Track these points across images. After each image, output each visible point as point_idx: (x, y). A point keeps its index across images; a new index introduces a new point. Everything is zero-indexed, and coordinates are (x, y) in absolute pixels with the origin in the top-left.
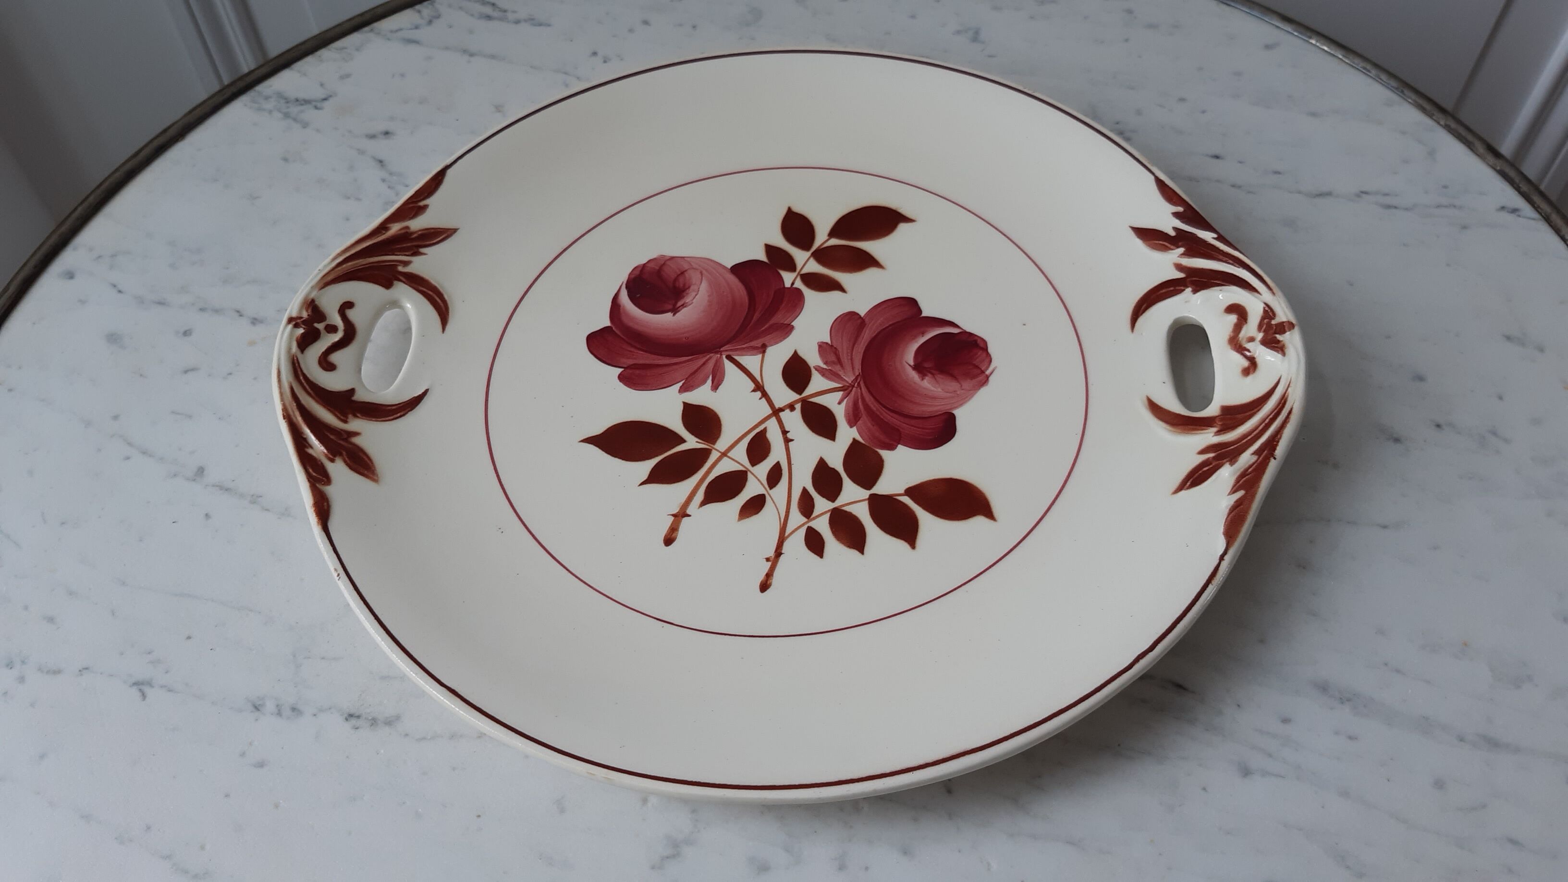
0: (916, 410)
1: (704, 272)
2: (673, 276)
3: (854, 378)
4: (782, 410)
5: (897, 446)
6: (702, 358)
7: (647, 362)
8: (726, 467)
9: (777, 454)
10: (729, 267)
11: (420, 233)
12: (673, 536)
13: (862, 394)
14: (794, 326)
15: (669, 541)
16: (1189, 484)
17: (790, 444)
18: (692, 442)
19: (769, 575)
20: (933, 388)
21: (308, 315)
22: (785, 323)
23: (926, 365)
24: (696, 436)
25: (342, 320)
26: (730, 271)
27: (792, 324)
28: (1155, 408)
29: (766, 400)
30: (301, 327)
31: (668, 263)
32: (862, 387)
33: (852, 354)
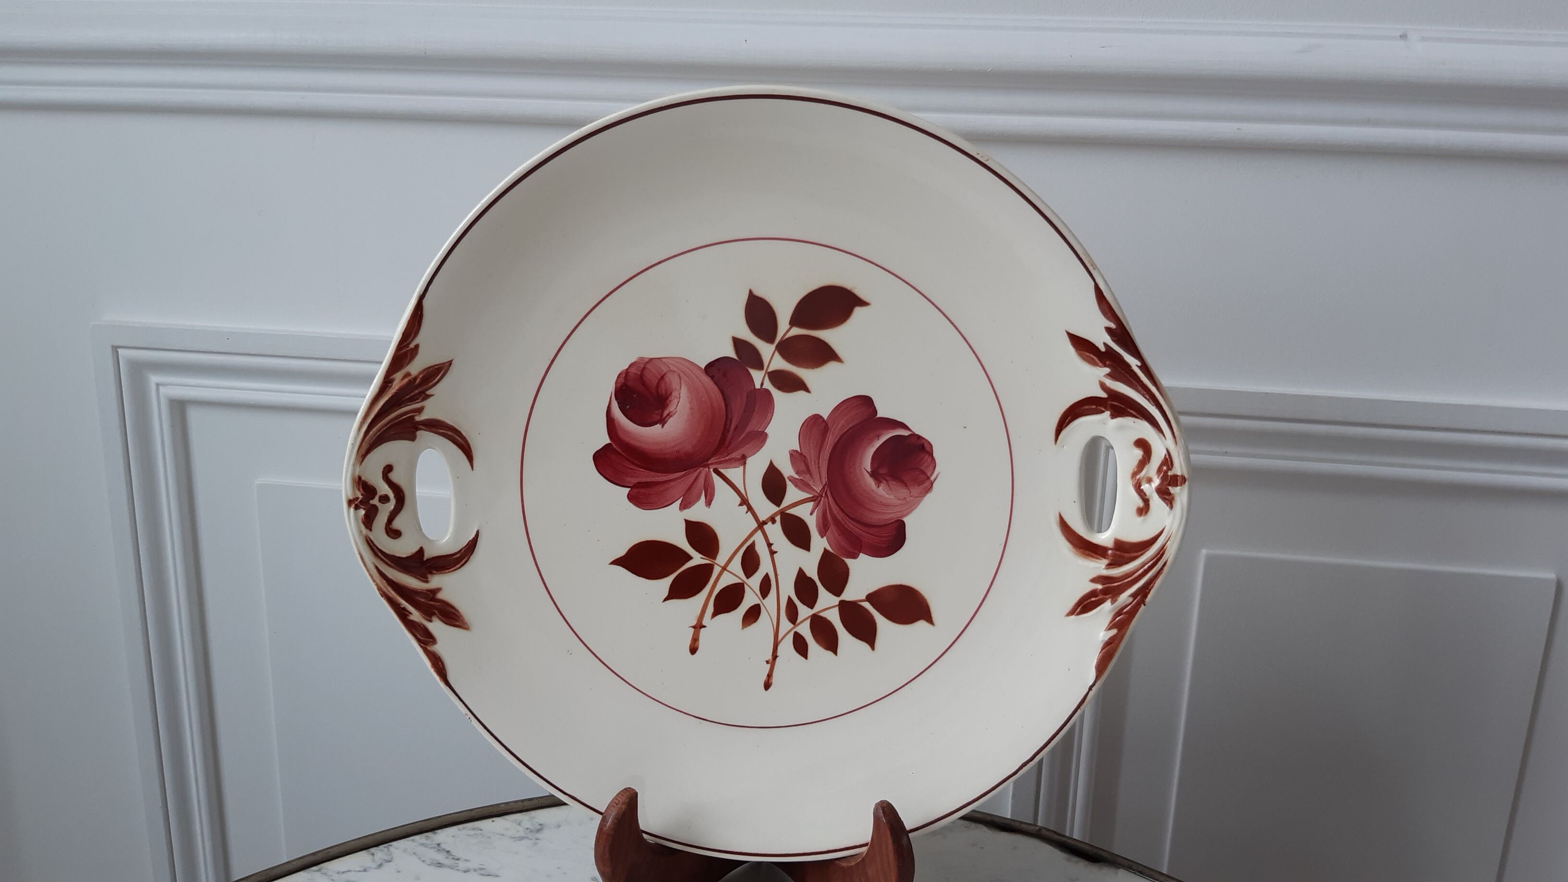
0: (873, 518)
1: (681, 374)
2: (655, 382)
3: (822, 487)
4: (765, 523)
5: (859, 555)
6: (694, 472)
7: (649, 480)
8: (727, 580)
9: (765, 567)
10: (703, 368)
11: (421, 376)
12: (696, 645)
13: (829, 504)
14: (768, 433)
15: (693, 650)
16: (1079, 610)
17: (775, 555)
18: (697, 559)
19: (770, 676)
20: (887, 496)
21: (362, 495)
22: (760, 430)
23: (882, 471)
24: (700, 553)
25: (389, 487)
26: (704, 371)
27: (766, 431)
28: (1064, 526)
29: (752, 513)
30: (361, 508)
31: (648, 366)
32: (829, 496)
33: (819, 462)
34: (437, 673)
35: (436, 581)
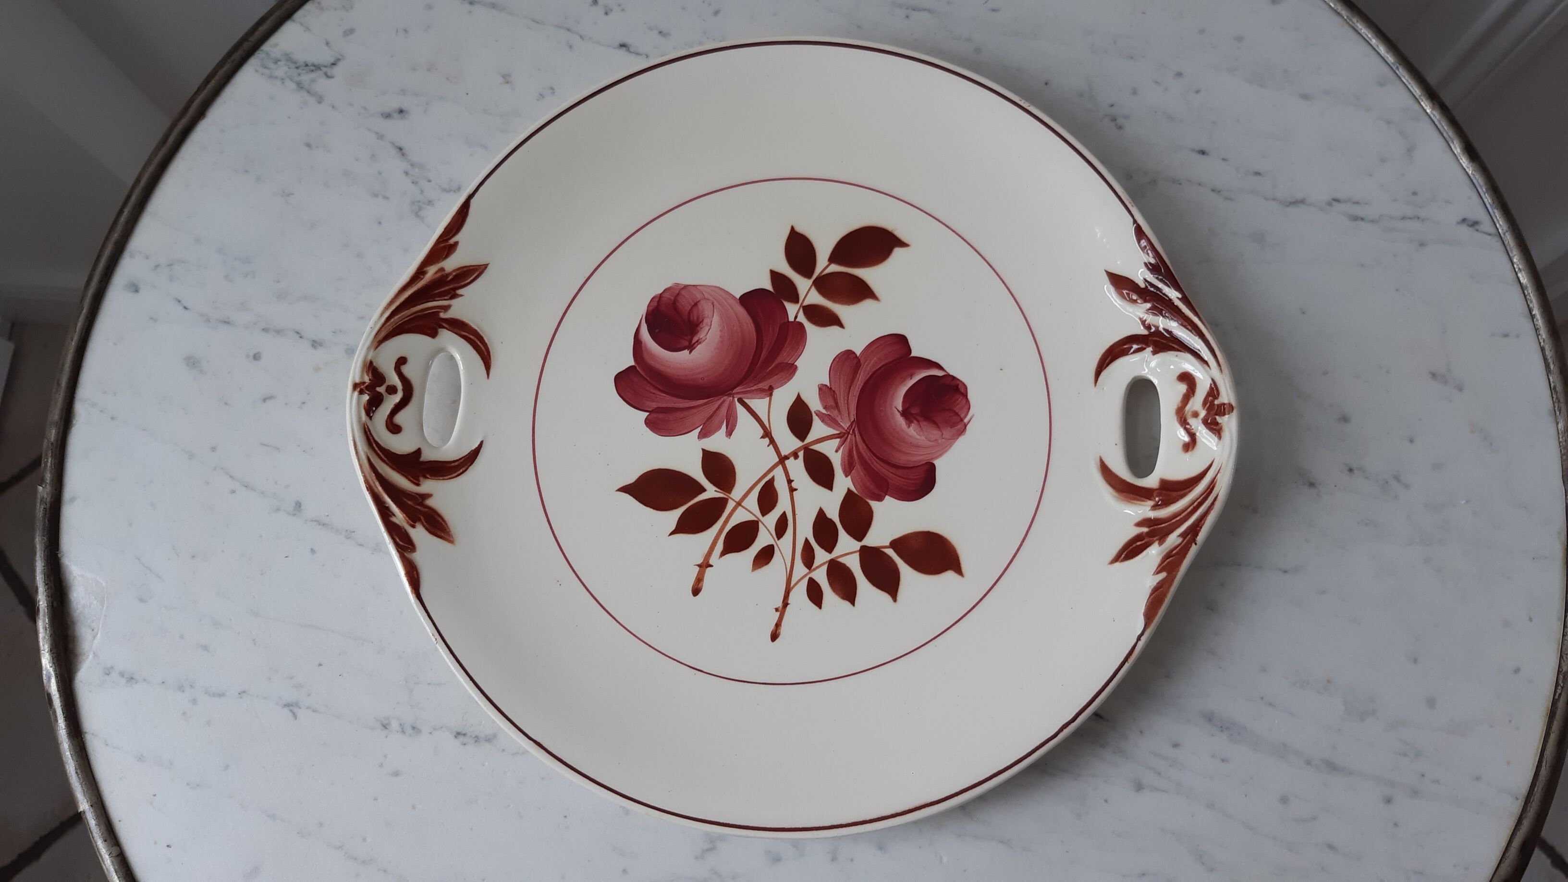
0: (902, 459)
1: (715, 303)
2: (688, 308)
3: (849, 424)
4: (787, 458)
5: (885, 497)
6: (717, 400)
7: (670, 405)
8: (740, 517)
9: (783, 505)
10: (738, 297)
11: (454, 274)
12: (699, 586)
13: (856, 441)
14: (798, 366)
15: (696, 591)
16: (1123, 556)
17: (795, 493)
18: (711, 492)
19: (778, 625)
20: (918, 437)
21: (370, 380)
22: (789, 362)
23: (914, 411)
24: (715, 485)
25: (399, 378)
26: (739, 301)
27: (796, 364)
28: (1106, 471)
29: (774, 447)
30: (366, 393)
31: (683, 292)
32: (856, 434)
33: (848, 398)
34: (409, 583)
35: (428, 486)
